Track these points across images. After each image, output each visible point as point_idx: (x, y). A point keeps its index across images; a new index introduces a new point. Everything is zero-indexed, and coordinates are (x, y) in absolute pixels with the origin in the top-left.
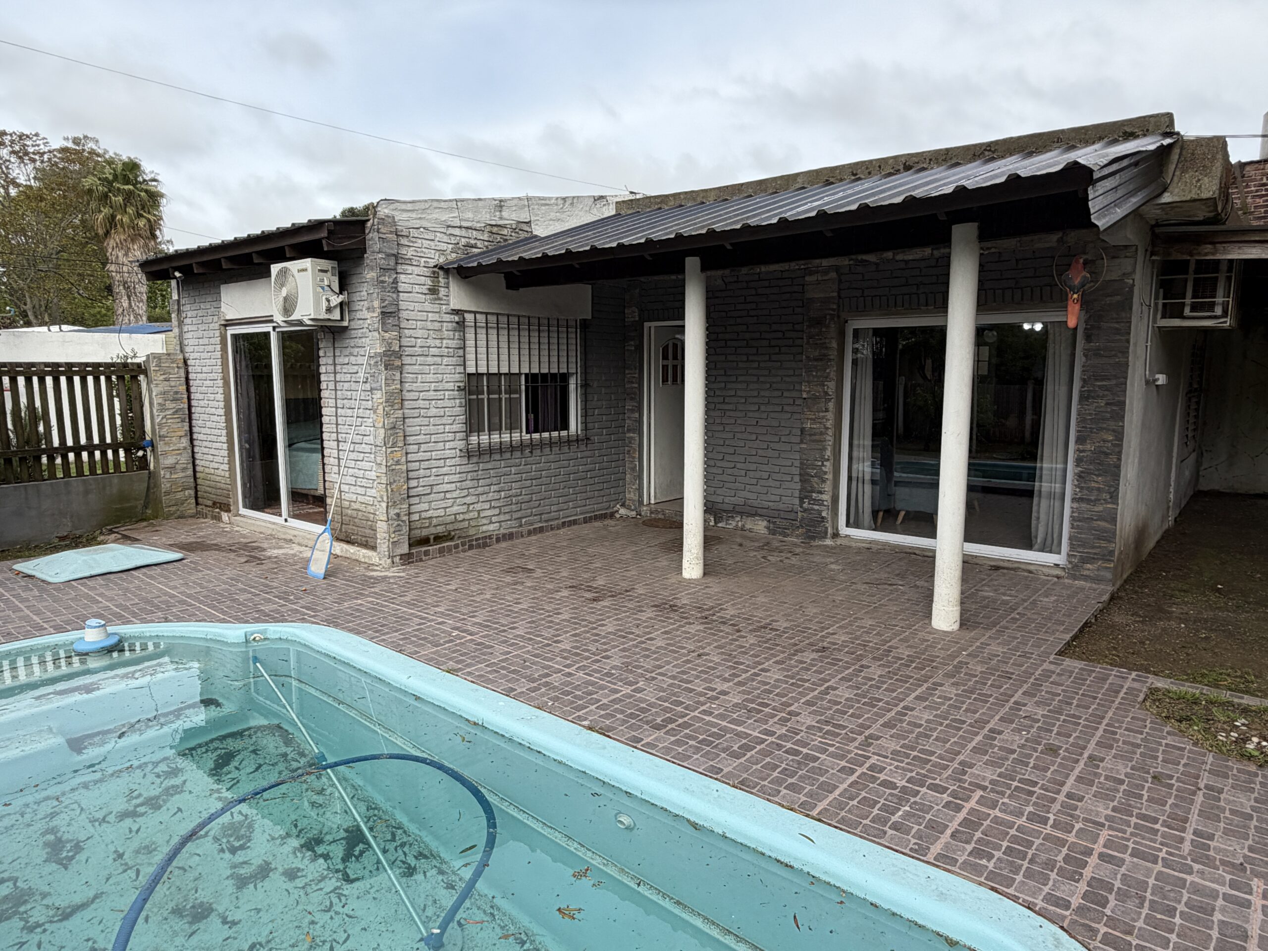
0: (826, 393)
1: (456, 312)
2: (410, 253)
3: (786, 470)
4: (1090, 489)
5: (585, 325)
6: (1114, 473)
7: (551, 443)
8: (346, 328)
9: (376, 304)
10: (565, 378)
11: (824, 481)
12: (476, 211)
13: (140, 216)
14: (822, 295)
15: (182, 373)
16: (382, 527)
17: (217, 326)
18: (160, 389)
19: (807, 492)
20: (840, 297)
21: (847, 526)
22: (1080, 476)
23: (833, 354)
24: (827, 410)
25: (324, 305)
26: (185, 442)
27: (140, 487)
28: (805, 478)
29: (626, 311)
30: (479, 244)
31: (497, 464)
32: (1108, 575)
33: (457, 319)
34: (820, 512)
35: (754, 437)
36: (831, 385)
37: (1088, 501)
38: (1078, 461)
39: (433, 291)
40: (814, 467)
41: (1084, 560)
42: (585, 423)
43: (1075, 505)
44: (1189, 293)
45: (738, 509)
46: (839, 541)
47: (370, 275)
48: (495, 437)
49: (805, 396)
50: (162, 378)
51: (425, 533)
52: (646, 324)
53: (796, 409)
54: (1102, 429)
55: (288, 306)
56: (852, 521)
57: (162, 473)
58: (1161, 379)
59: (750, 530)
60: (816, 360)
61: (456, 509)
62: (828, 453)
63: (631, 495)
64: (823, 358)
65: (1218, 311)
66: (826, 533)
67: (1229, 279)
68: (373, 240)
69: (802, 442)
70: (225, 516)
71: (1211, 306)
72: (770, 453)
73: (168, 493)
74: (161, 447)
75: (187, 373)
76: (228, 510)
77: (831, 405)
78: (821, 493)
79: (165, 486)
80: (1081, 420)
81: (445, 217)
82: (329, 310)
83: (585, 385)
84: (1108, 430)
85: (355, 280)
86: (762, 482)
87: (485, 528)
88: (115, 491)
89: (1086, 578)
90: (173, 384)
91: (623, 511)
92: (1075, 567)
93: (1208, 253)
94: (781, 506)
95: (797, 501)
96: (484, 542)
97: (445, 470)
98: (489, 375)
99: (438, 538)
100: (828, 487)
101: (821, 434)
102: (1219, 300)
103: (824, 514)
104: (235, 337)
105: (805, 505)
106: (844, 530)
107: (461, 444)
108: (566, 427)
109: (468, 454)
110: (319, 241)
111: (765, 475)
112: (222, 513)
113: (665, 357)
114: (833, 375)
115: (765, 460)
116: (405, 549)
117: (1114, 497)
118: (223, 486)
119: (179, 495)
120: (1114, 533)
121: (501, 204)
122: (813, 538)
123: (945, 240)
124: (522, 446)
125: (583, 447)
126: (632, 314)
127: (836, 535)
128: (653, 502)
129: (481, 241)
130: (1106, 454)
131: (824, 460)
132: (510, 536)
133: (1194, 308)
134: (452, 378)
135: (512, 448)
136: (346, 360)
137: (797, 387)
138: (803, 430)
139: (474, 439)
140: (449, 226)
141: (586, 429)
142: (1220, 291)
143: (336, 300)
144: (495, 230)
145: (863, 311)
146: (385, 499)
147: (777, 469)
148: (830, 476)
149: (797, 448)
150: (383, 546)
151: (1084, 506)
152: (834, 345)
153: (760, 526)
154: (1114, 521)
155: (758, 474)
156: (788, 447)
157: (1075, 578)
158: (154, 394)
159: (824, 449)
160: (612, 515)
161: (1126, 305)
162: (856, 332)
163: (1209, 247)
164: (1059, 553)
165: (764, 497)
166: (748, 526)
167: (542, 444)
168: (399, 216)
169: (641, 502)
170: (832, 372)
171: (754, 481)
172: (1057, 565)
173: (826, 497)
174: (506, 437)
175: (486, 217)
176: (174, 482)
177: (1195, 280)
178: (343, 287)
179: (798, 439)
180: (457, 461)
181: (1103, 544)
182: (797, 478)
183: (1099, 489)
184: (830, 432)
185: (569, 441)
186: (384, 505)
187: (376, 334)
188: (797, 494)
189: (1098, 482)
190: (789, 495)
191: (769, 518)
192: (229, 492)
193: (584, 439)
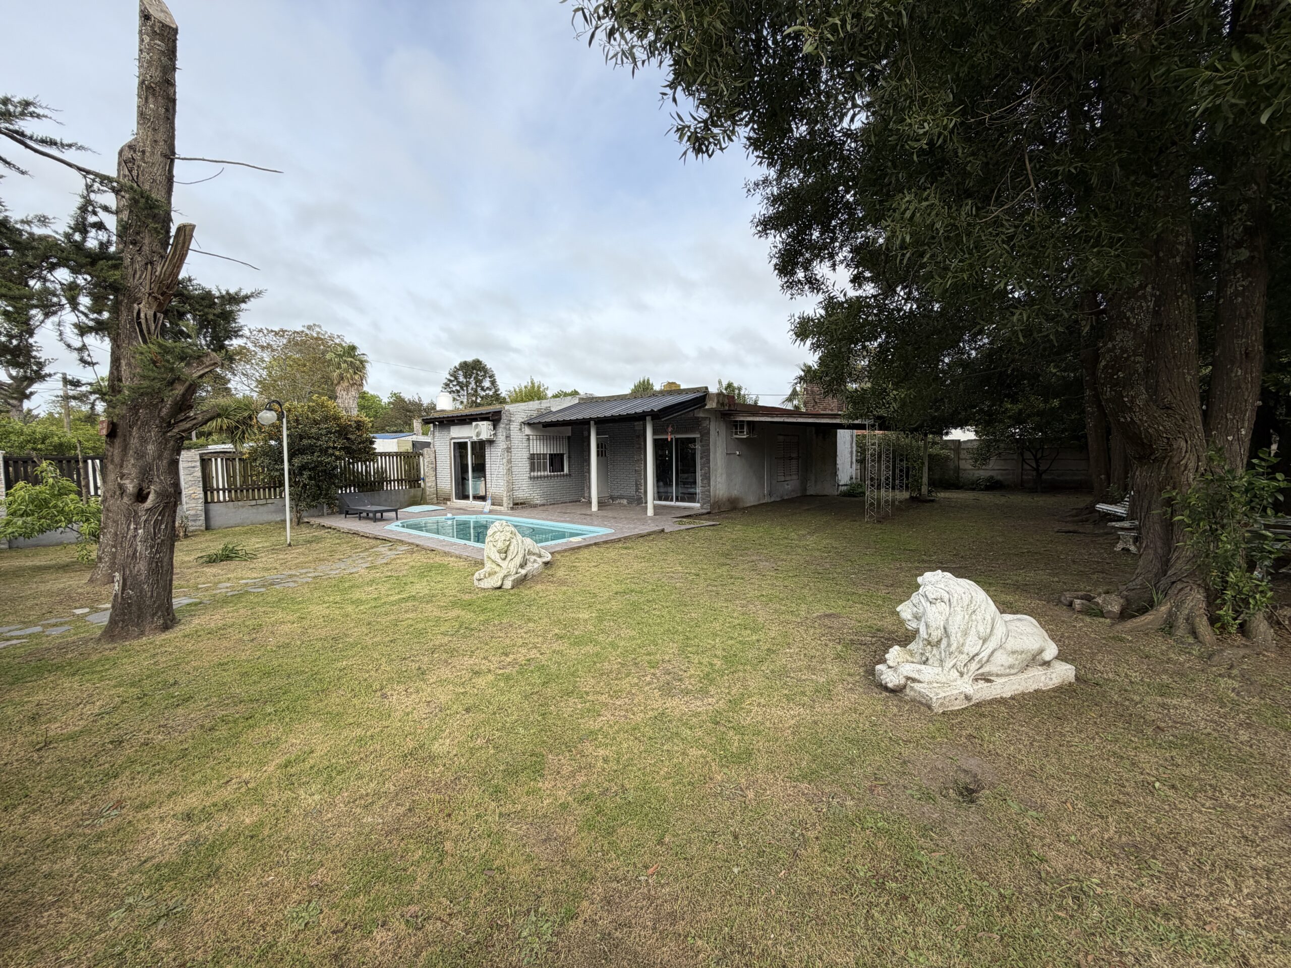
0: (641, 458)
1: (527, 435)
2: (514, 419)
3: (631, 483)
4: (704, 484)
5: (569, 438)
6: (709, 478)
7: (557, 476)
8: (495, 441)
9: (504, 434)
10: (562, 455)
11: (641, 486)
12: (533, 405)
14: (639, 429)
16: (505, 499)
17: (448, 439)
18: (427, 460)
19: (637, 490)
20: (644, 429)
22: (702, 480)
23: (642, 447)
24: (642, 464)
25: (488, 434)
26: (434, 477)
27: (420, 493)
28: (637, 485)
29: (584, 433)
30: (534, 416)
31: (539, 481)
32: (710, 507)
33: (527, 437)
34: (641, 496)
35: (622, 473)
36: (643, 456)
38: (701, 476)
39: (520, 429)
40: (639, 481)
41: (704, 504)
42: (570, 470)
45: (619, 497)
47: (502, 426)
48: (539, 474)
49: (636, 459)
50: (428, 456)
51: (517, 501)
53: (634, 464)
54: (705, 467)
55: (478, 434)
57: (426, 488)
60: (638, 448)
61: (527, 495)
62: (643, 477)
63: (586, 495)
64: (640, 448)
65: (746, 434)
66: (643, 502)
68: (504, 417)
69: (636, 474)
70: (448, 503)
71: (744, 433)
72: (627, 478)
74: (427, 480)
75: (435, 455)
76: (450, 500)
77: (642, 462)
79: (427, 495)
80: (701, 464)
81: (524, 408)
82: (490, 436)
83: (569, 457)
85: (497, 427)
86: (625, 488)
87: (536, 502)
88: (412, 494)
90: (431, 458)
91: (583, 500)
92: (702, 506)
94: (631, 495)
95: (634, 491)
96: (535, 506)
97: (524, 483)
98: (537, 454)
99: (521, 504)
100: (643, 487)
101: (641, 471)
104: (454, 443)
105: (637, 494)
107: (528, 475)
108: (563, 470)
109: (530, 478)
110: (489, 417)
111: (626, 485)
112: (448, 501)
115: (626, 480)
116: (512, 506)
117: (709, 486)
118: (448, 492)
119: (432, 496)
120: (710, 495)
121: (541, 402)
122: (639, 504)
124: (547, 476)
125: (569, 478)
129: (535, 414)
130: (707, 474)
131: (641, 479)
132: (544, 505)
133: (740, 433)
134: (526, 455)
135: (544, 477)
136: (494, 452)
137: (634, 457)
138: (636, 470)
139: (532, 474)
140: (525, 410)
141: (570, 472)
142: (744, 429)
143: (492, 433)
144: (539, 410)
146: (506, 490)
147: (629, 483)
148: (643, 484)
149: (634, 476)
150: (505, 505)
151: (703, 488)
152: (643, 444)
153: (625, 502)
154: (710, 492)
155: (624, 485)
156: (632, 476)
157: (702, 509)
158: (425, 462)
159: (641, 476)
160: (580, 501)
161: (708, 433)
164: (700, 503)
165: (626, 492)
166: (622, 502)
167: (554, 476)
168: (511, 409)
170: (642, 452)
171: (623, 487)
173: (643, 491)
174: (543, 473)
175: (536, 407)
176: (430, 493)
178: (494, 428)
179: (634, 473)
180: (527, 480)
181: (709, 498)
182: (634, 484)
183: (706, 483)
184: (643, 470)
185: (564, 475)
186: (506, 492)
187: (504, 442)
188: (634, 489)
189: (707, 481)
190: (632, 491)
191: (627, 499)
192: (450, 495)
193: (569, 475)
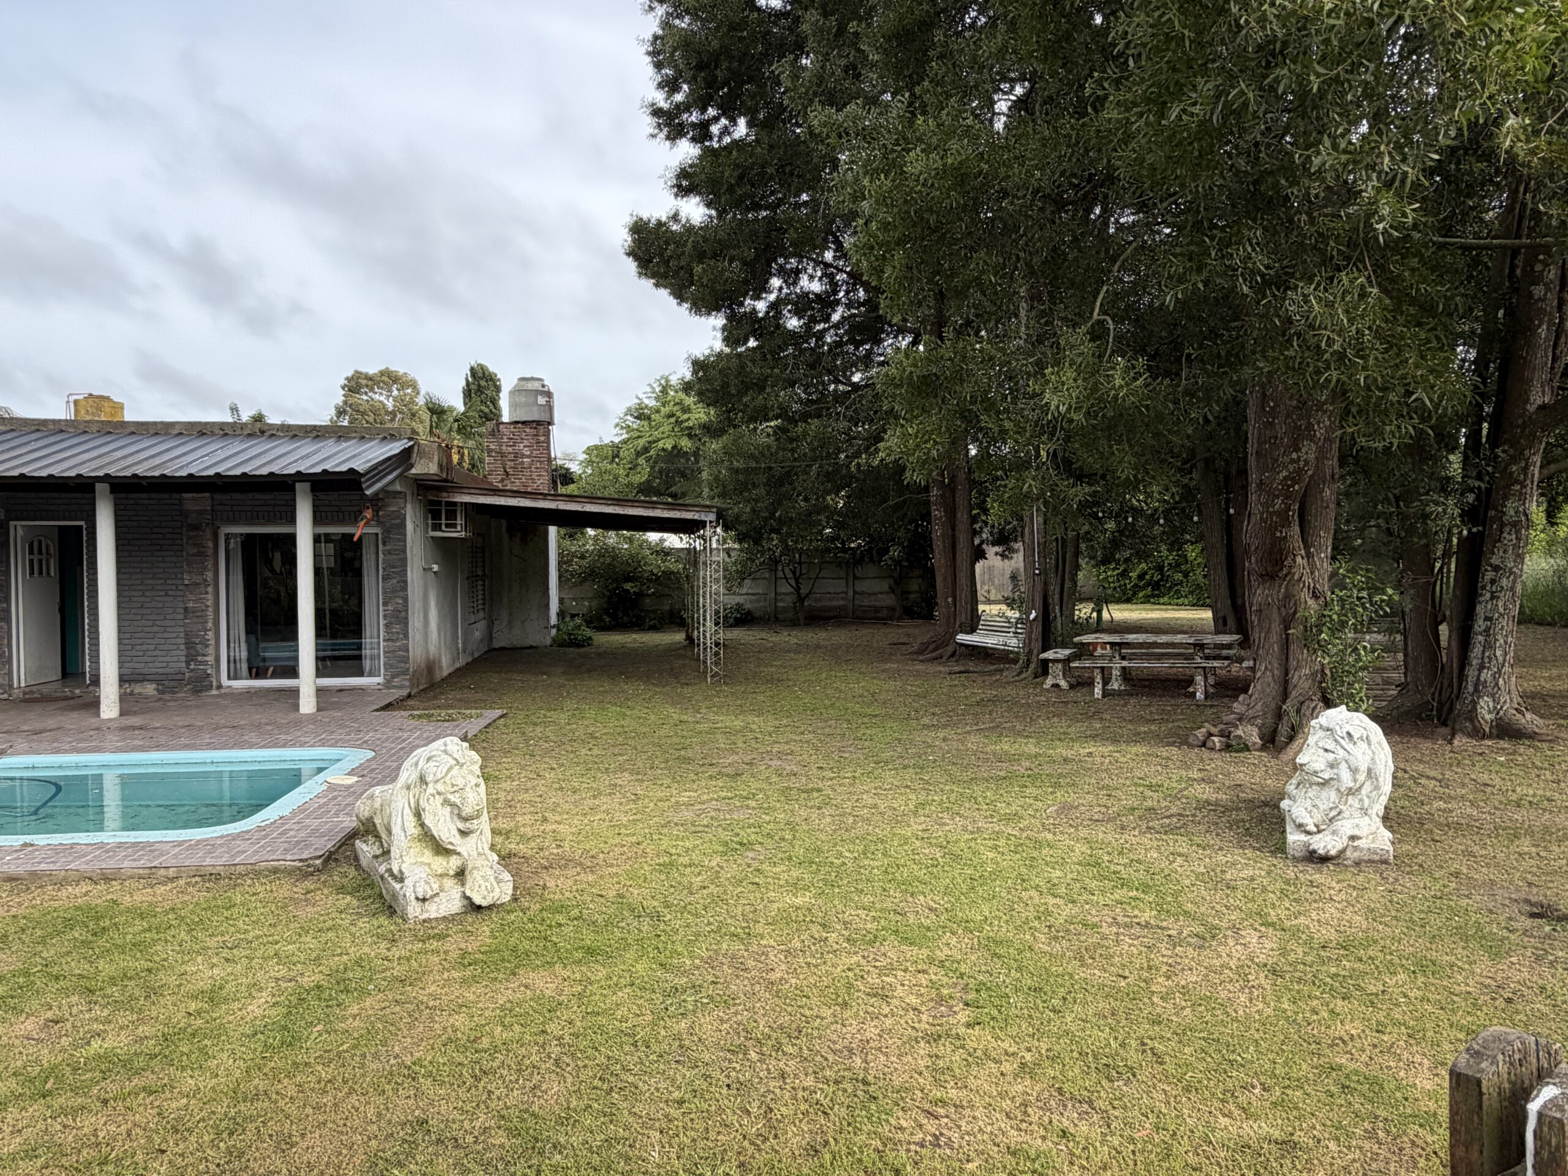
0: (205, 580)
3: (173, 641)
4: (392, 633)
6: (405, 622)
11: (207, 646)
14: (198, 508)
19: (192, 656)
20: (212, 510)
21: (229, 678)
22: (386, 625)
23: (210, 552)
24: (207, 593)
28: (190, 645)
32: (407, 683)
34: (205, 670)
35: (139, 617)
36: (209, 575)
37: (392, 640)
38: (385, 616)
40: (198, 636)
41: (393, 677)
43: (386, 644)
44: (443, 517)
46: (223, 691)
49: (186, 582)
52: (12, 523)
53: (179, 593)
54: (396, 597)
56: (232, 675)
58: (436, 568)
59: (140, 694)
60: (194, 555)
62: (210, 625)
64: (201, 554)
65: (459, 528)
66: (211, 686)
67: (462, 511)
69: (186, 618)
71: (455, 525)
72: (155, 629)
77: (210, 589)
78: (204, 655)
80: (385, 592)
84: (399, 597)
86: (150, 653)
89: (395, 687)
92: (388, 681)
93: (445, 497)
94: (168, 670)
95: (184, 665)
101: (203, 611)
102: (459, 522)
103: (209, 671)
105: (192, 667)
106: (225, 682)
111: (152, 647)
113: (31, 552)
114: (210, 566)
115: (151, 635)
117: (406, 636)
120: (408, 658)
122: (200, 691)
123: (292, 490)
127: (220, 687)
128: (23, 684)
130: (400, 611)
131: (206, 630)
133: (447, 526)
137: (179, 576)
138: (186, 609)
142: (459, 518)
145: (233, 521)
147: (163, 641)
148: (212, 642)
149: (181, 623)
151: (390, 643)
152: (210, 544)
153: (150, 689)
154: (407, 651)
155: (145, 647)
156: (173, 623)
157: (388, 688)
159: (207, 622)
161: (402, 524)
162: (228, 537)
164: (379, 675)
165: (150, 665)
166: (137, 691)
169: (11, 686)
170: (210, 564)
171: (141, 653)
172: (379, 683)
173: (210, 659)
177: (446, 511)
179: (182, 617)
181: (403, 665)
182: (183, 647)
183: (398, 633)
184: (210, 609)
188: (183, 659)
189: (397, 628)
190: (176, 661)
191: (158, 682)
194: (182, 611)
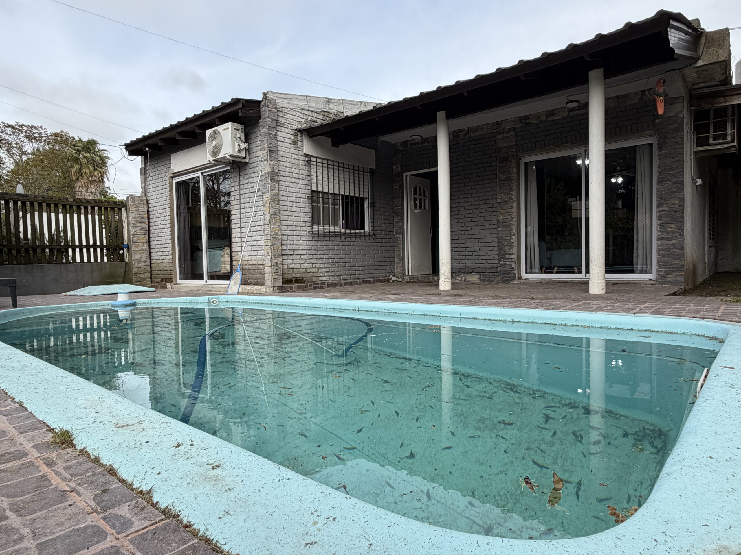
0: (511, 198)
1: (306, 155)
2: (283, 121)
3: (490, 244)
4: (667, 232)
5: (372, 172)
7: (356, 235)
8: (247, 163)
9: (266, 146)
10: (362, 200)
11: (512, 247)
12: (317, 103)
13: (95, 169)
14: (507, 145)
15: (146, 207)
16: (268, 271)
17: (168, 178)
18: (134, 215)
19: (502, 255)
20: (517, 144)
21: (526, 273)
22: (661, 225)
23: (514, 176)
24: (512, 208)
25: (237, 147)
26: (146, 246)
27: (121, 271)
28: (501, 247)
29: (394, 167)
30: (318, 121)
31: (328, 243)
32: (682, 279)
33: (307, 159)
34: (510, 265)
35: (470, 228)
36: (514, 194)
37: (667, 239)
38: (659, 217)
39: (295, 143)
40: (506, 240)
41: (667, 273)
42: (373, 226)
43: (659, 242)
44: (711, 130)
45: (461, 270)
46: (522, 281)
47: (263, 130)
48: (327, 229)
49: (499, 201)
50: (135, 209)
51: (290, 276)
52: (405, 174)
53: (494, 209)
54: (671, 198)
55: (216, 151)
56: (528, 271)
57: (133, 262)
58: (699, 182)
59: (470, 281)
60: (504, 180)
61: (306, 265)
62: (514, 231)
63: (398, 270)
64: (508, 179)
65: (729, 139)
66: (515, 277)
67: (733, 121)
68: (265, 111)
69: (498, 227)
70: (169, 285)
71: (725, 136)
72: (479, 236)
73: (136, 274)
74: (133, 248)
75: (148, 208)
76: (171, 282)
77: (514, 204)
78: (510, 254)
79: (135, 270)
80: (660, 195)
81: (301, 104)
82: (240, 151)
83: (373, 205)
84: (675, 198)
85: (253, 136)
86: (475, 253)
87: (321, 278)
88: (107, 271)
89: (669, 282)
90: (141, 213)
91: (394, 279)
92: (662, 277)
93: (721, 102)
94: (487, 265)
95: (496, 261)
97: (301, 242)
98: (323, 193)
99: (297, 281)
100: (514, 250)
101: (509, 221)
102: (729, 131)
103: (513, 266)
104: (177, 183)
105: (502, 263)
106: (524, 276)
107: (309, 229)
108: (363, 228)
109: (314, 235)
110: (236, 112)
111: (477, 249)
112: (167, 284)
113: (415, 193)
114: (514, 187)
115: (477, 241)
116: (280, 284)
117: (682, 235)
118: (167, 268)
119: (142, 276)
120: (683, 255)
121: (329, 101)
122: (507, 281)
123: (585, 81)
124: (341, 235)
125: (372, 240)
126: (396, 168)
127: (520, 278)
128: (410, 274)
129: (319, 119)
130: (675, 211)
131: (511, 235)
133: (714, 139)
134: (304, 192)
135: (336, 235)
136: (247, 181)
137: (494, 197)
138: (498, 221)
139: (315, 227)
140: (303, 109)
141: (373, 230)
142: (729, 127)
143: (243, 146)
144: (326, 114)
145: (530, 151)
146: (270, 254)
147: (484, 245)
148: (515, 244)
149: (495, 231)
150: (268, 282)
151: (665, 242)
152: (515, 171)
154: (682, 248)
155: (473, 249)
156: (490, 231)
157: (662, 283)
158: (130, 218)
159: (512, 229)
160: (388, 281)
161: (680, 129)
162: (526, 164)
163: (722, 99)
164: (651, 273)
165: (476, 261)
166: (468, 279)
167: (350, 235)
168: (278, 100)
169: (404, 274)
171: (471, 253)
172: (651, 280)
173: (513, 256)
174: (332, 229)
175: (321, 107)
176: (139, 268)
177: (714, 123)
178: (247, 140)
179: (495, 226)
180: (307, 238)
181: (678, 262)
182: (496, 248)
183: (672, 232)
184: (514, 220)
185: (365, 235)
186: (269, 257)
187: (266, 162)
188: (496, 257)
189: (672, 227)
190: (492, 258)
191: (480, 273)
192: (171, 271)
193: (372, 236)
194: (496, 222)
